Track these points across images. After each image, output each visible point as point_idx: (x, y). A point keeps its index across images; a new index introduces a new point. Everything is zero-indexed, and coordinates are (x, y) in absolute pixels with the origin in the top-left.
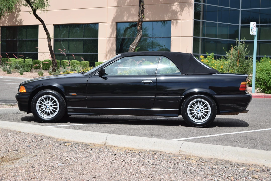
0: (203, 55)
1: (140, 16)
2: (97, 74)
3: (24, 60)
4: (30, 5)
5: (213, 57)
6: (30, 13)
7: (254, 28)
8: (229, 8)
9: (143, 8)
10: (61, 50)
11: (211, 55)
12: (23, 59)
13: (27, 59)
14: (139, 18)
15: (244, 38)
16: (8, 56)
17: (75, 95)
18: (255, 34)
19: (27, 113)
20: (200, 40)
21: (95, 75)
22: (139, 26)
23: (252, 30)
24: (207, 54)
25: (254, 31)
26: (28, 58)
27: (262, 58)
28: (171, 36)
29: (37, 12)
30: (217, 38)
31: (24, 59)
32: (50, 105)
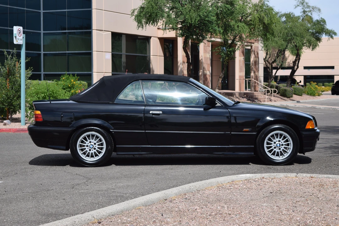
7: (20, 35)
18: (22, 44)
23: (16, 37)
25: (18, 39)
27: (62, 76)
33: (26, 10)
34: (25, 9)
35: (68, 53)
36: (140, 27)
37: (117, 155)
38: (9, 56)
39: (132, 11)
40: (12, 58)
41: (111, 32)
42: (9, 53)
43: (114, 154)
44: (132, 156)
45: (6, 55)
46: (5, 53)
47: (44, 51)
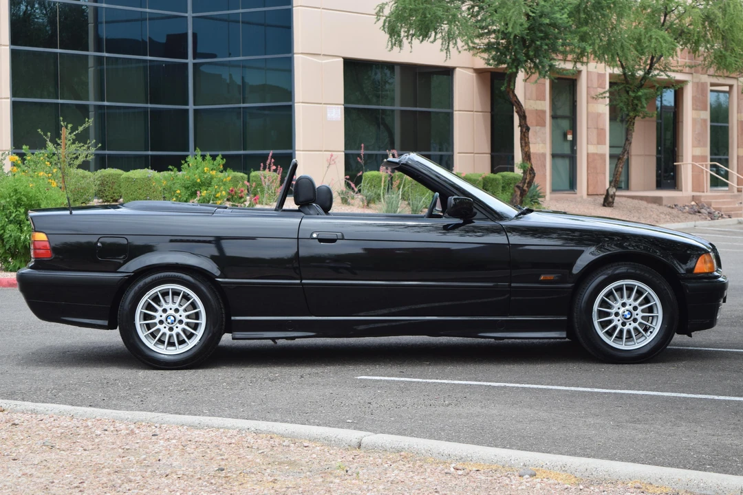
30: (104, 101)
33: (149, 13)
34: (148, 10)
35: (243, 108)
36: (395, 44)
37: (233, 339)
39: (378, 8)
41: (342, 59)
43: (227, 339)
44: (270, 342)
47: (194, 105)
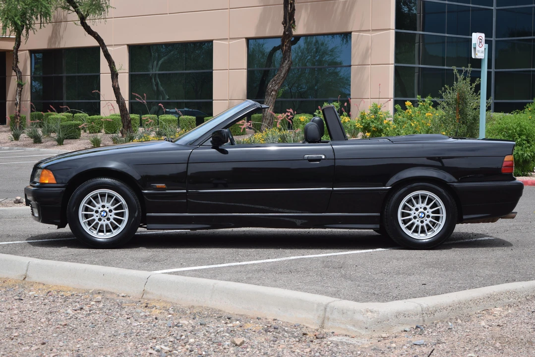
0: (411, 101)
1: (286, 26)
2: (209, 143)
3: (73, 116)
4: (75, 7)
5: (430, 104)
6: (76, 24)
7: (481, 46)
8: (471, 5)
9: (292, 9)
10: (137, 95)
11: (426, 100)
12: (70, 114)
13: (78, 114)
14: (284, 28)
15: (469, 65)
16: (34, 109)
17: (162, 188)
18: (483, 58)
19: (58, 228)
20: (417, 70)
21: (203, 144)
22: (286, 46)
23: (475, 48)
24: (417, 99)
25: (479, 51)
26: (80, 113)
27: (528, 105)
28: (352, 64)
29: (88, 22)
31: (74, 113)
32: (107, 210)
38: (460, 75)
40: (465, 79)
42: (460, 72)
45: (456, 75)
46: (454, 72)
